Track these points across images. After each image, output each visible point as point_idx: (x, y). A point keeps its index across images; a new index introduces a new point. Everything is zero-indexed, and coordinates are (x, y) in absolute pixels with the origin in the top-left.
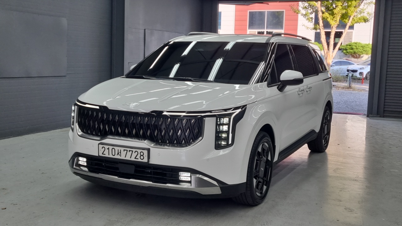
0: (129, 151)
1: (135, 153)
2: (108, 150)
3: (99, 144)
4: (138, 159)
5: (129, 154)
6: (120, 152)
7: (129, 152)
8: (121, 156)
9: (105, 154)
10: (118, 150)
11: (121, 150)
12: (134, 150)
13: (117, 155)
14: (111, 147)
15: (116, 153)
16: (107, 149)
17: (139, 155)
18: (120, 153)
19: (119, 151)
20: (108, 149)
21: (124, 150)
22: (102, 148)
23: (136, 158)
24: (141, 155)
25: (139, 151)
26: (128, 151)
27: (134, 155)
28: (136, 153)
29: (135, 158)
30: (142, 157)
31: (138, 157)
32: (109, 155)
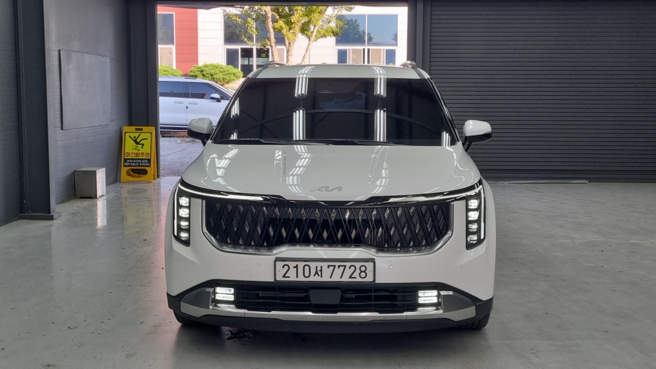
0: (339, 266)
1: (350, 268)
2: (295, 269)
3: (275, 261)
4: (355, 278)
5: (338, 271)
6: (321, 271)
7: (339, 268)
8: (321, 277)
9: (289, 277)
10: (317, 267)
11: (321, 267)
12: (348, 264)
13: (314, 275)
14: (301, 265)
15: (313, 272)
16: (294, 267)
17: (358, 271)
18: (319, 273)
19: (319, 269)
20: (296, 267)
21: (329, 266)
22: (283, 267)
23: (353, 276)
24: (361, 272)
25: (358, 265)
26: (337, 267)
27: (348, 272)
28: (353, 268)
29: (350, 277)
30: (363, 275)
31: (356, 274)
32: (297, 277)
